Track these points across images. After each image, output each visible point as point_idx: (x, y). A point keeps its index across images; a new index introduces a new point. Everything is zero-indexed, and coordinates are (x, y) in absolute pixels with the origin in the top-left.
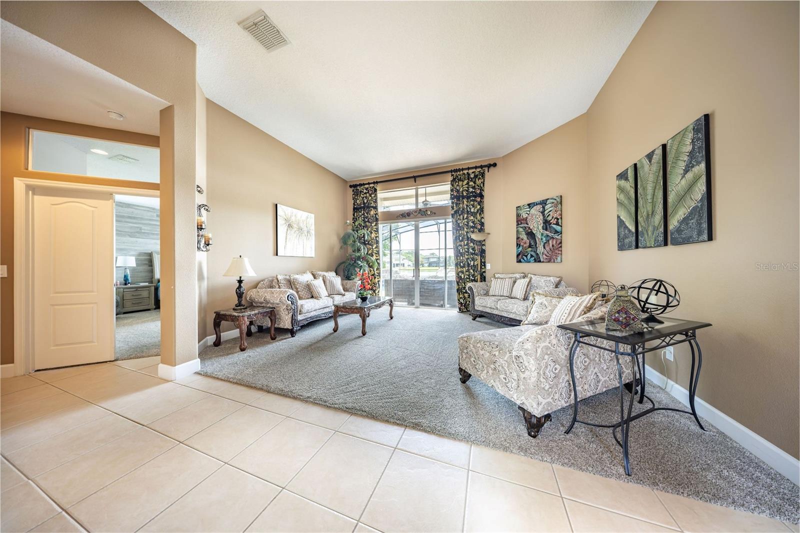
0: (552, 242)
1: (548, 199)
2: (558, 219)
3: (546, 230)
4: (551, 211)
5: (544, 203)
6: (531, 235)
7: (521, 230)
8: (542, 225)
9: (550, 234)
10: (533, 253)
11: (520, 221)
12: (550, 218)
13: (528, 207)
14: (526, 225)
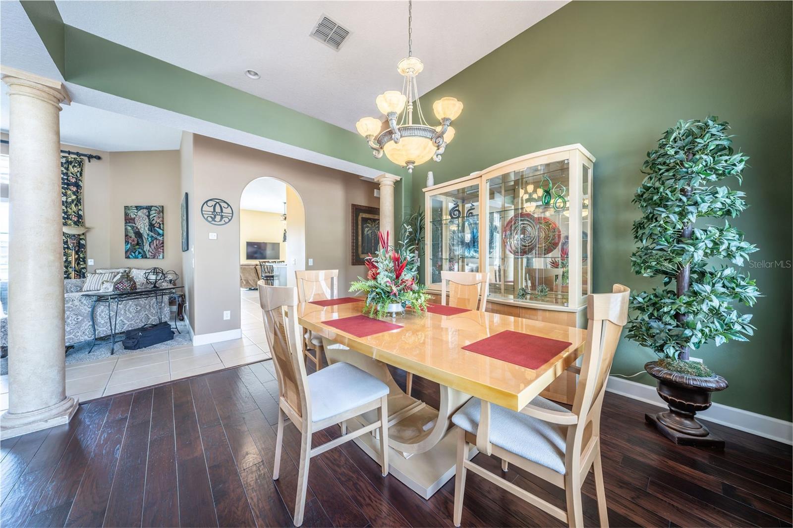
0: (156, 242)
1: (153, 206)
2: (160, 224)
3: (151, 231)
4: (154, 216)
5: (149, 208)
6: (139, 234)
7: (129, 228)
8: (148, 227)
9: (154, 235)
10: (140, 250)
11: (128, 220)
12: (154, 222)
13: (135, 209)
14: (134, 225)
